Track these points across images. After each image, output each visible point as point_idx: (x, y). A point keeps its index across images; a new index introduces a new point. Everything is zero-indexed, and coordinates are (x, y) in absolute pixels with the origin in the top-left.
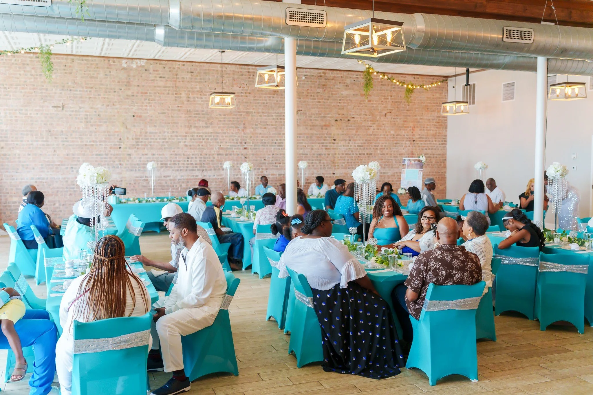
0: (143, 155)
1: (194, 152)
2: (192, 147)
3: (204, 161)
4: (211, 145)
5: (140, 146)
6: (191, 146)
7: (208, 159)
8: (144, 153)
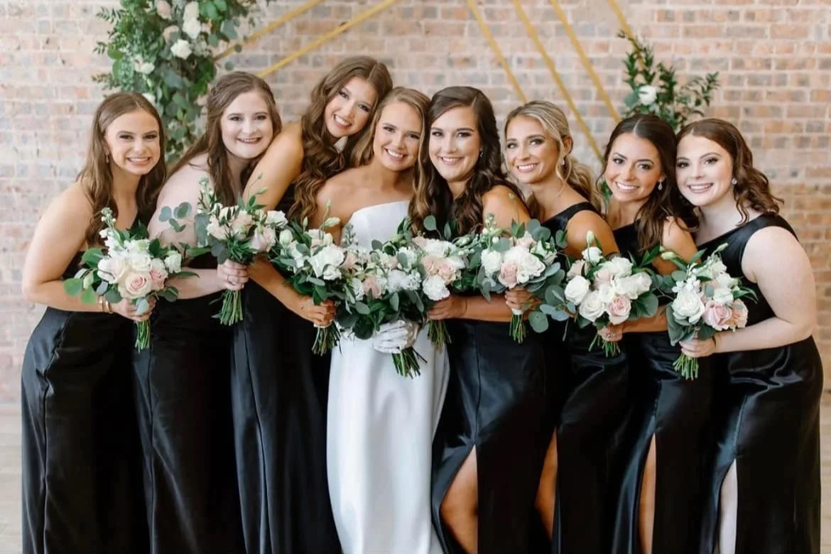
0: (451, 62)
1: (706, 49)
2: (699, 22)
3: (753, 96)
4: (793, 16)
5: (439, 19)
6: (689, 16)
7: (773, 89)
8: (454, 55)
